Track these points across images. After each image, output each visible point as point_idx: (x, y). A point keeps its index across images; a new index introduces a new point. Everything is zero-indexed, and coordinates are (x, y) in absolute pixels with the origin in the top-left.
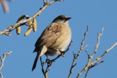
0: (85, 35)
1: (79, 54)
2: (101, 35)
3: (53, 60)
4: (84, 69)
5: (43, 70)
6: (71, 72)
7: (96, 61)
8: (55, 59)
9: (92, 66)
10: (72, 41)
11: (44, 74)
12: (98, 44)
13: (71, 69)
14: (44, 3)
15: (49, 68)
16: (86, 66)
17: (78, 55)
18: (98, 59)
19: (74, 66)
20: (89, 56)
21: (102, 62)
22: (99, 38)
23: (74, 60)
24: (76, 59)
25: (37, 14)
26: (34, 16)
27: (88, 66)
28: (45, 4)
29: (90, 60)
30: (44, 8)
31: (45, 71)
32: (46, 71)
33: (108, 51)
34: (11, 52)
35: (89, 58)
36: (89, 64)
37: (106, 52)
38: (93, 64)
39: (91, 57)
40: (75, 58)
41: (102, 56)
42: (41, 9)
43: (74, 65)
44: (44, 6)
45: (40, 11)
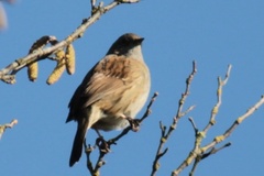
0: (187, 83)
1: (175, 127)
2: (225, 82)
3: (113, 141)
4: (186, 162)
5: (89, 165)
6: (154, 169)
7: (213, 144)
8: (117, 139)
9: (205, 156)
10: (155, 95)
11: (93, 172)
12: (218, 105)
13: (155, 163)
14: (93, 8)
15: (104, 159)
16: (191, 154)
17: (171, 129)
18: (218, 139)
19: (162, 155)
20: (196, 131)
21: (228, 145)
22: (220, 91)
23: (162, 142)
24: (166, 137)
25: (76, 34)
26: (70, 39)
27: (195, 155)
28: (94, 11)
29: (199, 140)
30: (92, 20)
31: (94, 167)
32: (98, 167)
33: (240, 119)
34: (16, 121)
35: (197, 135)
36: (198, 151)
37: (237, 122)
38: (205, 149)
39: (203, 134)
40: (164, 136)
41: (228, 131)
42: (85, 21)
43: (161, 151)
44: (93, 14)
45: (84, 27)
